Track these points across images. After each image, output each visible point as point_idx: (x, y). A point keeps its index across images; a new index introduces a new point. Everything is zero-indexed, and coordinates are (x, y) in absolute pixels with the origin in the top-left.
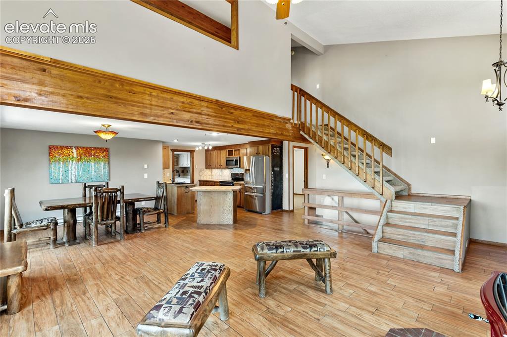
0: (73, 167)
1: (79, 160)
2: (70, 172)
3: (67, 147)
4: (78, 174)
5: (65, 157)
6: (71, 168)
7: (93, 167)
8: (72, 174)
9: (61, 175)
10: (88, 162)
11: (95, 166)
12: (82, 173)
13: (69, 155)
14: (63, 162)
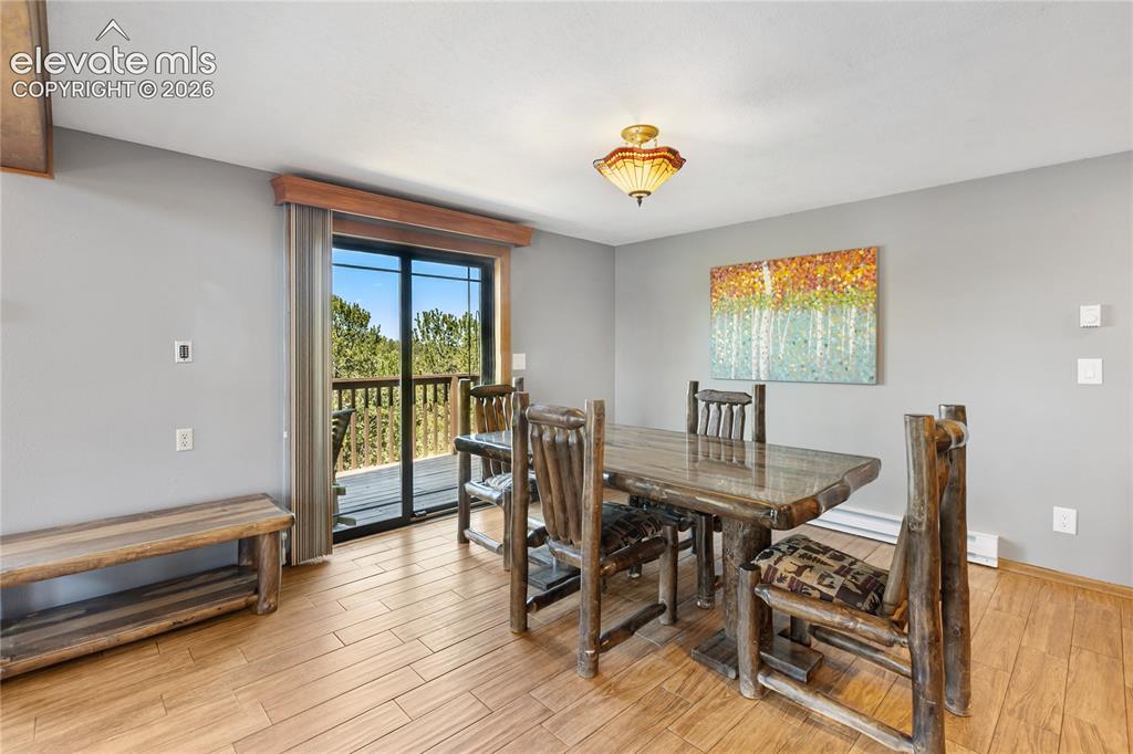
0: (763, 328)
1: (780, 303)
2: (754, 343)
3: (749, 267)
4: (774, 351)
5: (743, 298)
6: (758, 332)
7: (820, 327)
8: (758, 353)
9: (734, 353)
10: (804, 308)
11: (825, 323)
12: (785, 350)
13: (754, 292)
14: (738, 313)
